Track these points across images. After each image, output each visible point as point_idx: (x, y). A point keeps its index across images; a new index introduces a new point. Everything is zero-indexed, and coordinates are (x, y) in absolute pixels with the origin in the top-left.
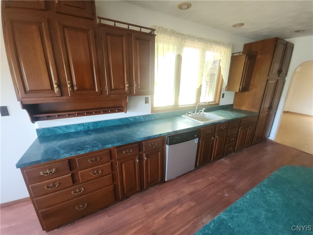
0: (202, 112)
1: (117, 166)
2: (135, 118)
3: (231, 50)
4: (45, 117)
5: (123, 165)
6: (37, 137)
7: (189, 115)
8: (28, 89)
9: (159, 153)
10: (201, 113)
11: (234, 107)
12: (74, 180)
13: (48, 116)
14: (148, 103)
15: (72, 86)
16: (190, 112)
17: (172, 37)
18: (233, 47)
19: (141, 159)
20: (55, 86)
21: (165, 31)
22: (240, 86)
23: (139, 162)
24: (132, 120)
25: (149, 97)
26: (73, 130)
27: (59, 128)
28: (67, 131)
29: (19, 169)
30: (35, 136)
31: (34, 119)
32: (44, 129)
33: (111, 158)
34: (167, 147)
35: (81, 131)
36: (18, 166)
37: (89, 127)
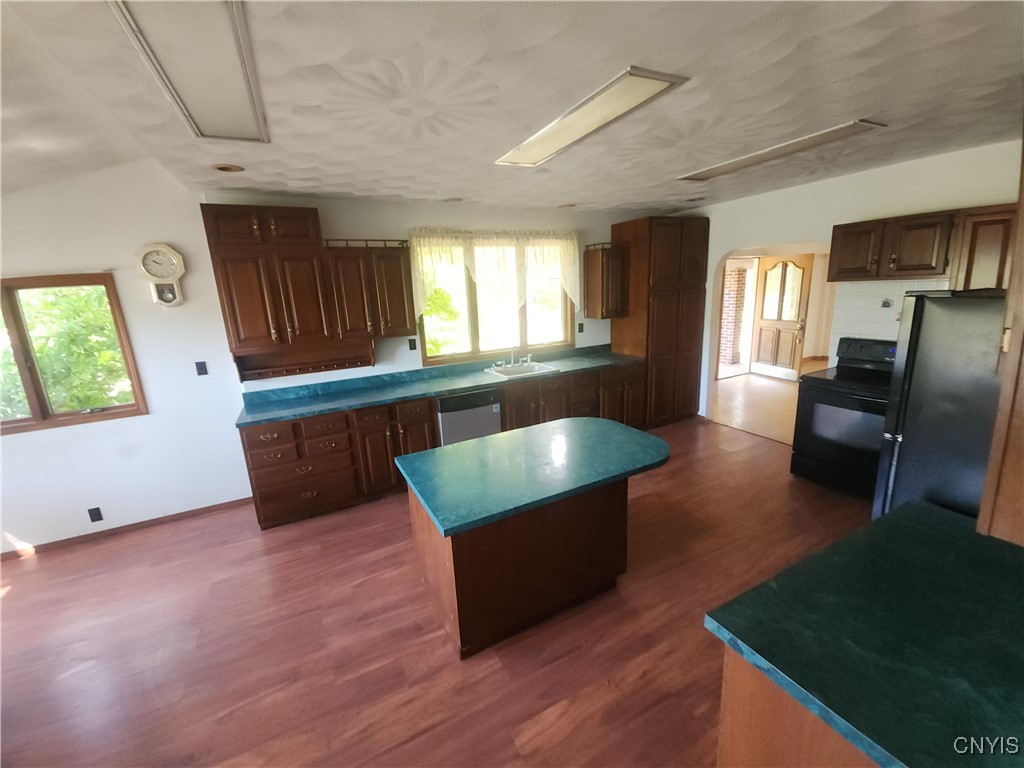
0: (526, 361)
1: (358, 439)
2: (392, 376)
3: (576, 243)
4: (255, 374)
5: (367, 439)
6: (243, 405)
7: (499, 368)
8: (242, 337)
9: (426, 425)
10: (525, 364)
11: (614, 350)
12: (300, 455)
13: (259, 374)
14: (415, 348)
15: (293, 331)
16: (499, 363)
17: (446, 239)
18: (580, 235)
19: (394, 433)
20: (273, 331)
21: (431, 233)
22: (603, 307)
23: (391, 435)
24: (386, 378)
25: (417, 338)
26: (292, 396)
27: (273, 391)
28: (284, 397)
29: (238, 430)
30: (241, 404)
31: (243, 378)
32: (252, 393)
33: (348, 427)
34: (439, 414)
35: (304, 397)
36: (238, 426)
37: (316, 391)
